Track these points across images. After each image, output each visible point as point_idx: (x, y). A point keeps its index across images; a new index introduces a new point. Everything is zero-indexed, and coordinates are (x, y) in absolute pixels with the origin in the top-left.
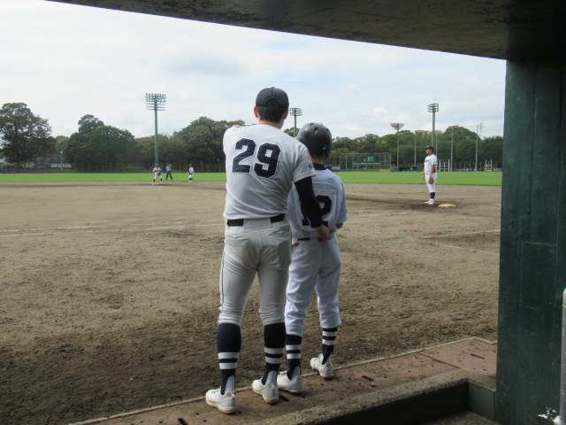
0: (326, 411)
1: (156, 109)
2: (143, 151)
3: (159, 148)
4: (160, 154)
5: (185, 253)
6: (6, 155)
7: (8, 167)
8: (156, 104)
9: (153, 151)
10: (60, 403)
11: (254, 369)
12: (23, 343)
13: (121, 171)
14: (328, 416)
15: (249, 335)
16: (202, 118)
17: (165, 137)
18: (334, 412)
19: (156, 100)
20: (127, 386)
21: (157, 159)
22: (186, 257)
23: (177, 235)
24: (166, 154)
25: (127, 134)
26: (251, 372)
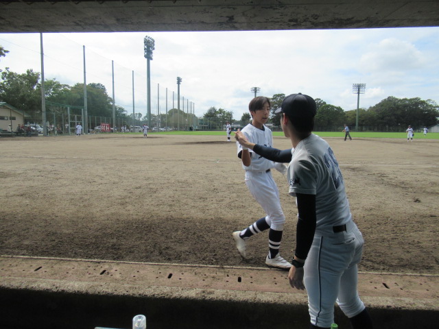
0: (414, 304)
1: (359, 93)
2: (349, 119)
3: (359, 117)
4: (359, 120)
5: (354, 181)
6: (273, 122)
7: (274, 128)
8: (359, 90)
9: (355, 119)
10: (250, 254)
11: (372, 261)
12: (245, 219)
13: (334, 131)
14: (414, 307)
15: (377, 239)
16: (389, 98)
17: (364, 110)
18: (421, 306)
19: (359, 88)
20: (288, 254)
21: (357, 124)
22: (353, 184)
23: (353, 169)
24: (363, 121)
25: (339, 109)
26: (369, 262)
